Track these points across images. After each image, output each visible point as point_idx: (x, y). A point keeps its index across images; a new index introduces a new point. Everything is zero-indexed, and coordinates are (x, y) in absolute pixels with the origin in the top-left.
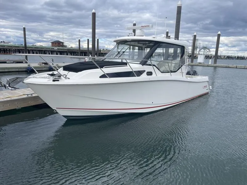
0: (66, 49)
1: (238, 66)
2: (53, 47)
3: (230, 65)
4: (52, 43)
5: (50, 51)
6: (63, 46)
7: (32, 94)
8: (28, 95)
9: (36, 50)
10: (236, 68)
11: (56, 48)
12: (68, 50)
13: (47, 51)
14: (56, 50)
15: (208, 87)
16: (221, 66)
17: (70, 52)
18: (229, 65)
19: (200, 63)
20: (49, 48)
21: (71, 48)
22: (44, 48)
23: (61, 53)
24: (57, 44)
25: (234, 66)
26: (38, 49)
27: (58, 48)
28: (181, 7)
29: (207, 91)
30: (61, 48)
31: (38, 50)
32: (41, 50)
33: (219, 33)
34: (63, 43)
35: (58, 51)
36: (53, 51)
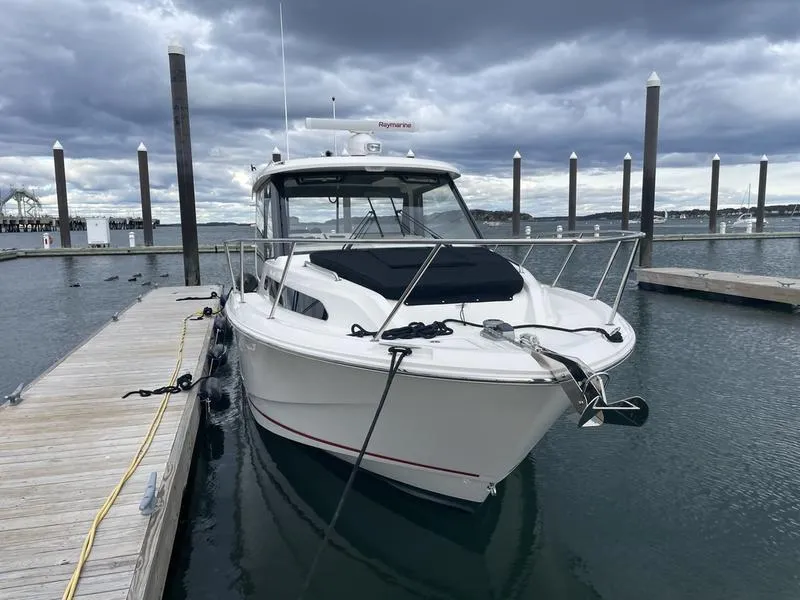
19: (99, 246)
25: (208, 246)
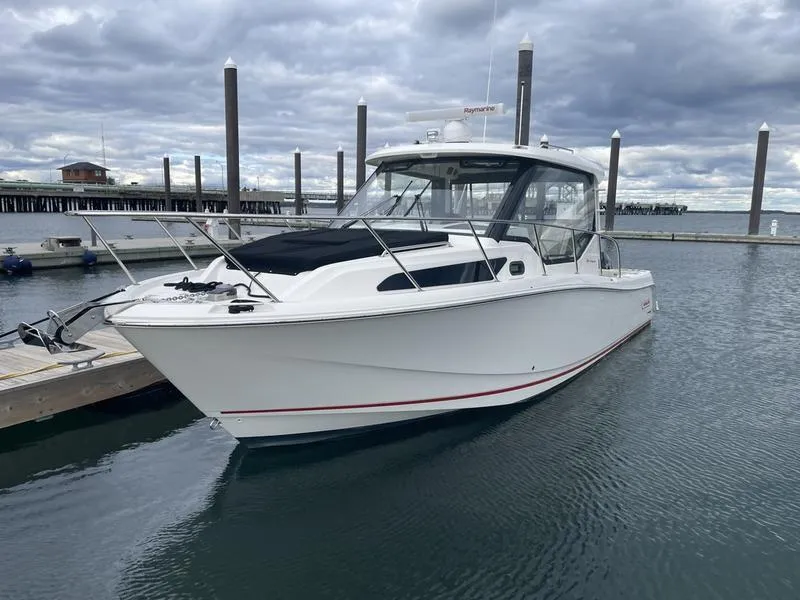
0: (114, 192)
1: (679, 236)
2: (70, 186)
3: (655, 233)
4: (66, 171)
5: (58, 198)
6: (103, 180)
7: (89, 362)
8: (75, 364)
9: (8, 196)
10: (673, 240)
11: (79, 189)
12: (121, 193)
13: (45, 197)
14: (81, 196)
15: (651, 304)
16: (629, 235)
17: (130, 199)
18: (650, 233)
20: (55, 189)
21: (134, 188)
22: (35, 188)
23: (100, 203)
24: (82, 175)
25: (665, 233)
26: (13, 193)
27: (88, 186)
28: (531, 52)
29: (648, 317)
30: (96, 186)
31: (12, 197)
32: (25, 197)
33: (616, 134)
34: (103, 170)
35: (86, 199)
36: (70, 198)
